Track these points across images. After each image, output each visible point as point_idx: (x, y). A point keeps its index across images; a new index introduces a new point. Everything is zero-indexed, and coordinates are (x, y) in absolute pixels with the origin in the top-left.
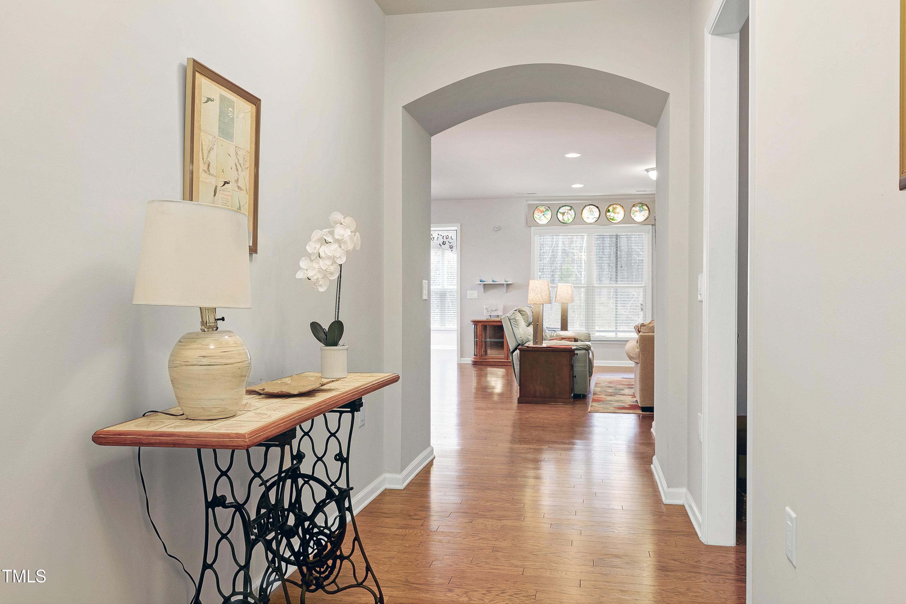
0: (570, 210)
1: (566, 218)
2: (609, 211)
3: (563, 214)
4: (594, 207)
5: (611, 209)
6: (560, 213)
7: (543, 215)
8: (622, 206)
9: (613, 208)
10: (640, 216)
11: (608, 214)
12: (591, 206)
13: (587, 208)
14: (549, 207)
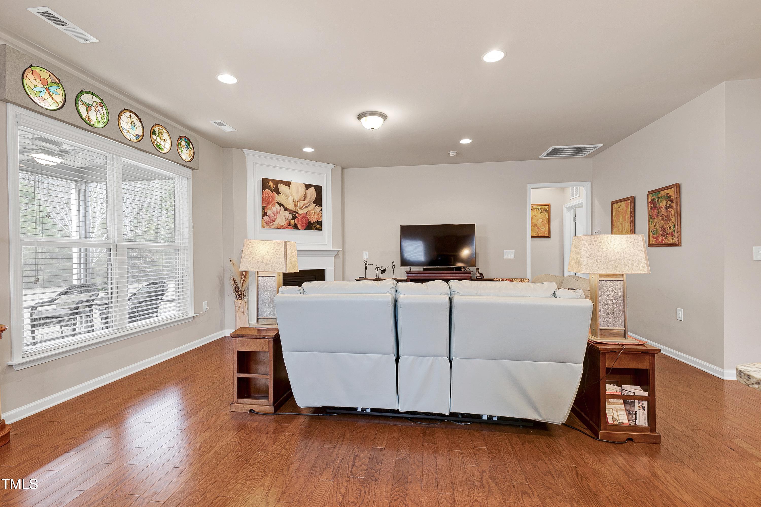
0: (101, 105)
1: (93, 116)
2: (154, 132)
3: (87, 108)
4: (136, 118)
5: (156, 129)
6: (84, 103)
7: (48, 90)
8: (168, 133)
9: (159, 130)
10: (186, 155)
11: (154, 137)
12: (133, 115)
13: (128, 114)
14: (59, 80)
